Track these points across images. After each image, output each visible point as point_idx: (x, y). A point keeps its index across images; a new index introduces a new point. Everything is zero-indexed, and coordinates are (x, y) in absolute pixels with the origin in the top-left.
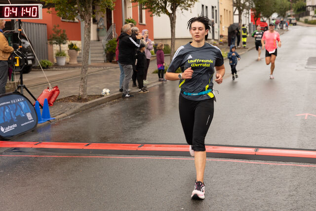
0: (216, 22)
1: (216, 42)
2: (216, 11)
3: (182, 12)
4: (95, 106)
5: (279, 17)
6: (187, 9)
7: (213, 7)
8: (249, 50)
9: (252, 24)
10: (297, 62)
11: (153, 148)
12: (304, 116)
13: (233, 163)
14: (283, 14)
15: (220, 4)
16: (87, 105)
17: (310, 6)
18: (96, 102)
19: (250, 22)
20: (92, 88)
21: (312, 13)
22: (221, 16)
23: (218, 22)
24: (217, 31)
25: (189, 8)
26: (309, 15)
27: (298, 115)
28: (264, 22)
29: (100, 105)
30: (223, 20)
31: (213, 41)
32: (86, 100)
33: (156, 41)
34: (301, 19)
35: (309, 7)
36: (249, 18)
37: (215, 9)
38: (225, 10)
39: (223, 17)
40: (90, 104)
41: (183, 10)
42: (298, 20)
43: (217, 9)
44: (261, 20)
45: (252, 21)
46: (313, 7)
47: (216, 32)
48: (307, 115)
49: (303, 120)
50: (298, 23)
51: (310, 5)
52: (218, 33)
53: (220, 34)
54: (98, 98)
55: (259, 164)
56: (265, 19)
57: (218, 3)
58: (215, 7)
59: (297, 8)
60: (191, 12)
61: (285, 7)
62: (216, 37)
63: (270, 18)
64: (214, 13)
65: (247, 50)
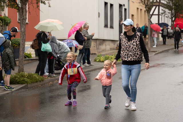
2: (125, 9)
3: (38, 6)
6: (44, 3)
7: (120, 6)
15: (130, 2)
22: (133, 15)
25: (46, 2)
30: (135, 20)
38: (138, 9)
39: (135, 16)
43: (126, 7)
57: (128, 1)
58: (124, 5)
60: (50, 6)
64: (122, 12)
65: (154, 53)
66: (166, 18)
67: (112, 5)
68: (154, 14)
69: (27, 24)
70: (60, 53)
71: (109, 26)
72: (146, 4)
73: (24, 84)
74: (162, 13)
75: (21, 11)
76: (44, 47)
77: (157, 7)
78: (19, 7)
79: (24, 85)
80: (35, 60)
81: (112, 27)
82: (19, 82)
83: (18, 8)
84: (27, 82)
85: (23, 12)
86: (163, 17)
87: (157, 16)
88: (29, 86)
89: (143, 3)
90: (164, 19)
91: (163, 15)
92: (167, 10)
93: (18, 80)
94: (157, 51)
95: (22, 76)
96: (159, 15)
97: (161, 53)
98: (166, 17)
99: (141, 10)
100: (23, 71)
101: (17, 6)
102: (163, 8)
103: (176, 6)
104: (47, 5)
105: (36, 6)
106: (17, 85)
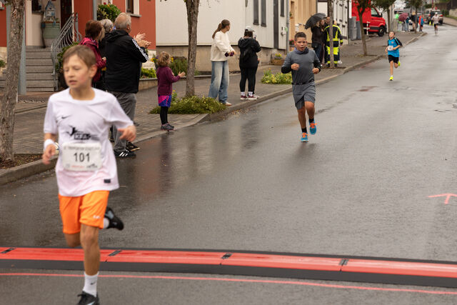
0: (282, 15)
1: (281, 54)
4: (29, 176)
5: (408, 7)
8: (347, 72)
9: (355, 21)
10: (438, 96)
11: (139, 257)
12: (444, 198)
13: (296, 286)
16: (11, 173)
18: (31, 167)
19: (350, 17)
20: (25, 140)
22: (292, 3)
23: (285, 15)
24: (284, 32)
27: (431, 196)
28: (379, 16)
29: (38, 173)
30: (296, 12)
31: (275, 51)
32: (11, 164)
33: (160, 50)
34: (451, 12)
36: (348, 8)
39: (296, 4)
40: (18, 171)
42: (445, 14)
44: (373, 12)
45: (353, 14)
47: (282, 35)
48: (449, 195)
49: (441, 205)
50: (446, 20)
52: (285, 36)
53: (290, 39)
54: (35, 160)
55: (346, 289)
56: (381, 11)
62: (282, 44)
63: (390, 8)
65: (343, 71)
66: (340, 7)
69: (138, 17)
71: (260, 22)
79: (206, 115)
81: (264, 25)
86: (336, 5)
88: (211, 116)
91: (336, 1)
94: (345, 68)
95: (198, 102)
97: (351, 70)
98: (340, 5)
100: (194, 95)
106: (196, 115)
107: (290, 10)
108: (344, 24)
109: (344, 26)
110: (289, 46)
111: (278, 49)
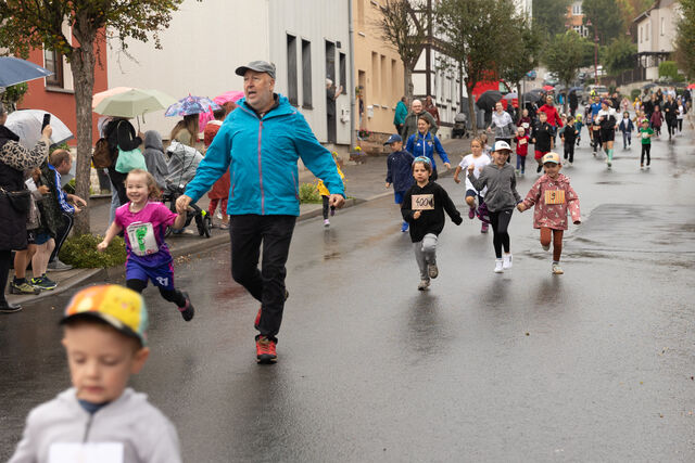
2: (342, 56)
3: (125, 46)
6: (143, 37)
7: (329, 45)
14: (566, 73)
15: (355, 35)
17: (647, 54)
19: (465, 95)
21: (652, 73)
22: (361, 73)
23: (348, 91)
24: (347, 118)
25: (149, 34)
26: (645, 79)
30: (369, 87)
34: (622, 88)
35: (643, 57)
36: (460, 82)
37: (337, 51)
38: (374, 54)
39: (368, 76)
41: (129, 39)
43: (345, 49)
44: (502, 88)
46: (656, 55)
47: (343, 122)
51: (649, 50)
52: (348, 125)
57: (350, 32)
58: (339, 45)
59: (612, 61)
61: (570, 54)
62: (343, 135)
64: (333, 63)
66: (446, 80)
67: (306, 44)
68: (416, 69)
69: (72, 94)
70: (186, 179)
71: (300, 102)
72: (401, 42)
73: (95, 266)
74: (438, 68)
75: (77, 59)
76: (124, 162)
77: (424, 51)
78: (71, 48)
80: (103, 201)
81: (308, 106)
82: (81, 261)
83: (68, 50)
84: (102, 262)
85: (82, 63)
86: (439, 78)
87: (425, 75)
89: (394, 39)
90: (443, 84)
91: (440, 71)
92: (451, 60)
93: (78, 257)
95: (88, 245)
96: (428, 72)
98: (448, 78)
99: (383, 57)
100: (87, 232)
101: (64, 46)
102: (438, 54)
103: (476, 47)
104: (151, 42)
105: (120, 46)
106: (77, 272)
107: (356, 84)
108: (455, 105)
109: (454, 109)
110: (355, 138)
111: (336, 144)
